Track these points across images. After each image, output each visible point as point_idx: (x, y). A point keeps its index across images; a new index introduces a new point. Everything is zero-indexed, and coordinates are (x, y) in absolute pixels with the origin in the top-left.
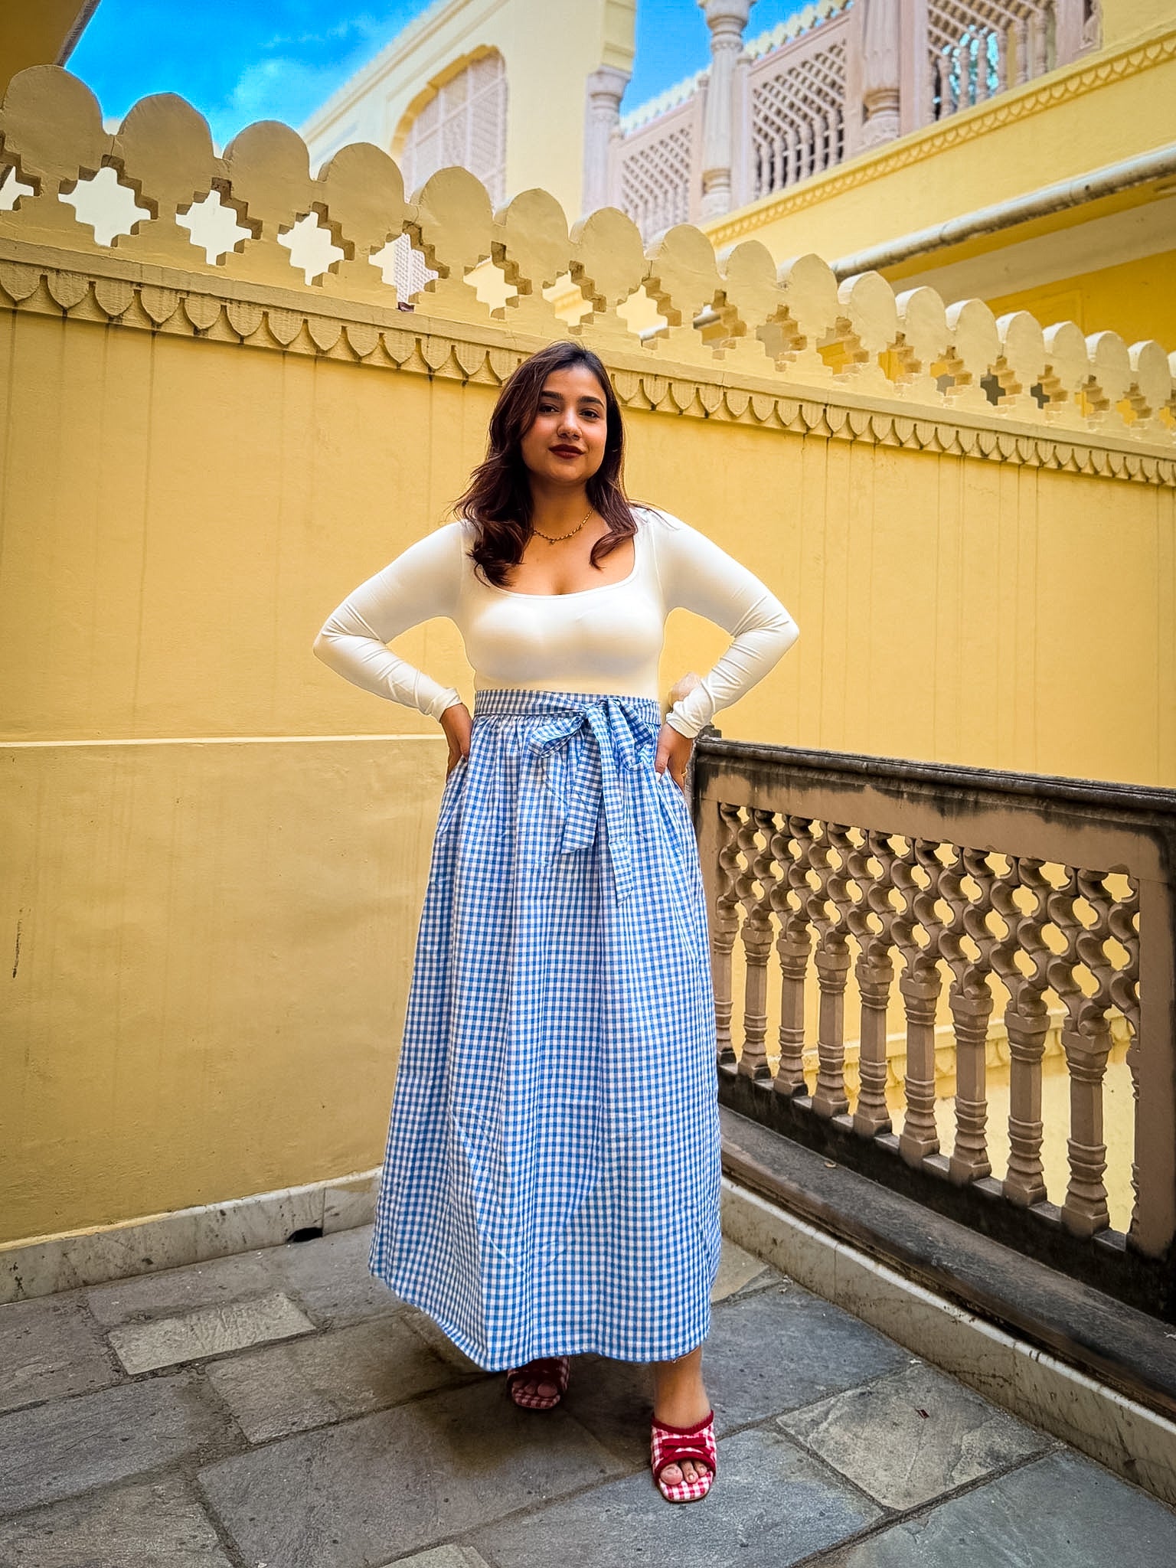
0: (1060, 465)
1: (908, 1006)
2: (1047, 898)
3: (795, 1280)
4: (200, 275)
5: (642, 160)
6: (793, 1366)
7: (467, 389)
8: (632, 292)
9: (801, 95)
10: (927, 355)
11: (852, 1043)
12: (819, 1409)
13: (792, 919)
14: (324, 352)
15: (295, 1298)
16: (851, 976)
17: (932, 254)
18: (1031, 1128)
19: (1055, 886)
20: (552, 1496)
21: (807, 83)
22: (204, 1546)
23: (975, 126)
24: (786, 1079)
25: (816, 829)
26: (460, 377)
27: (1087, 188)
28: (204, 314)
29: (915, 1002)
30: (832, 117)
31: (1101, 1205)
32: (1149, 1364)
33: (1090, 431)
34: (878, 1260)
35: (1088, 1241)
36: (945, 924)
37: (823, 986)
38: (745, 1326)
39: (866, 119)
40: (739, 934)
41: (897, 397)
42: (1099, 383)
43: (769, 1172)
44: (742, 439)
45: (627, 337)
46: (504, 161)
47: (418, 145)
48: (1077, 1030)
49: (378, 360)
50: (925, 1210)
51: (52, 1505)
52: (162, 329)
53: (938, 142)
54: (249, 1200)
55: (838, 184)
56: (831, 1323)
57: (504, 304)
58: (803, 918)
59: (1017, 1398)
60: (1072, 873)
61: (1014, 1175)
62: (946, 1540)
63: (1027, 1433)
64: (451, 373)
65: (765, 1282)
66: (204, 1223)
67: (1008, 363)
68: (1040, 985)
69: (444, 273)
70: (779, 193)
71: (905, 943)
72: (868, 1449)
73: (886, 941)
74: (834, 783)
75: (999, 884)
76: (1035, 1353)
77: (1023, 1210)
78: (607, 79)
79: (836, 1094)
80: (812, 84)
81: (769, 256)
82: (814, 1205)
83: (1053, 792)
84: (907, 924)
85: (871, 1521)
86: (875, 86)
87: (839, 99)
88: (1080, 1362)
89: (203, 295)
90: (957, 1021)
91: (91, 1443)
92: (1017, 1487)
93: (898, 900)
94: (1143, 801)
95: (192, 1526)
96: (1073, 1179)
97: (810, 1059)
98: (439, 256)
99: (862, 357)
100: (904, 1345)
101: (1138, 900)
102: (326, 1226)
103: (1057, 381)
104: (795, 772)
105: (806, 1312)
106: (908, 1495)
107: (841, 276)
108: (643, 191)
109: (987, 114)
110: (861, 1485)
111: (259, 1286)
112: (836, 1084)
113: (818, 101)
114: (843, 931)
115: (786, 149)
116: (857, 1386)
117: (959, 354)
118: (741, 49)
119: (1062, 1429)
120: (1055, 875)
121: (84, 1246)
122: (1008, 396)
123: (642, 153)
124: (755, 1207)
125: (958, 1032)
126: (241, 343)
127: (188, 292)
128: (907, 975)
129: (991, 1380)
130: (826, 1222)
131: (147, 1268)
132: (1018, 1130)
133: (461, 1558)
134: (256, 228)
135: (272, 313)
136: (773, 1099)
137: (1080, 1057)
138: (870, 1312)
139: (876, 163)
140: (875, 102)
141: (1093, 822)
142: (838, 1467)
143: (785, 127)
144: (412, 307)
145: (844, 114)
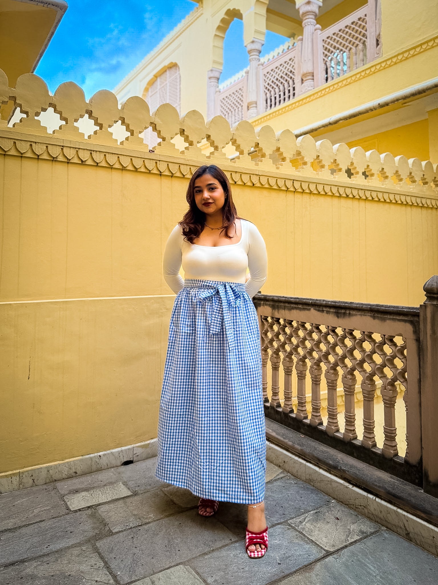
0: (373, 198)
1: (328, 382)
2: (374, 345)
3: (292, 475)
4: (83, 143)
5: (227, 99)
6: (292, 503)
7: (173, 178)
8: (227, 144)
9: (280, 76)
10: (327, 162)
11: (309, 395)
12: (302, 517)
13: (287, 354)
14: (125, 167)
15: (125, 484)
16: (308, 373)
17: (326, 128)
18: (371, 422)
19: (377, 341)
20: (214, 548)
21: (282, 71)
22: (99, 567)
23: (340, 84)
24: (286, 407)
25: (295, 324)
26: (170, 174)
27: (379, 104)
28: (85, 156)
29: (330, 381)
30: (291, 83)
31: (395, 448)
32: (413, 500)
33: (383, 187)
34: (320, 468)
35: (391, 460)
36: (340, 355)
37: (298, 376)
38: (275, 490)
39: (302, 83)
40: (269, 359)
41: (317, 177)
42: (385, 170)
43: (282, 439)
44: (265, 193)
45: (226, 159)
46: (180, 101)
47: (151, 96)
48: (386, 389)
49: (143, 170)
50: (335, 450)
51: (48, 554)
52: (71, 161)
53: (327, 90)
54: (108, 452)
55: (294, 105)
56: (304, 489)
57: (184, 149)
58: (291, 354)
59: (368, 513)
60: (383, 337)
61: (365, 438)
62: (347, 561)
63: (372, 524)
64: (167, 173)
65: (282, 475)
66: (94, 460)
67: (354, 164)
68: (373, 374)
69: (164, 139)
70: (274, 109)
71: (326, 361)
72: (319, 531)
73: (319, 361)
74: (300, 308)
75: (358, 341)
76: (374, 498)
77: (369, 450)
78: (214, 72)
79: (304, 412)
80: (284, 72)
81: (273, 130)
82: (297, 449)
83: (376, 309)
84: (326, 355)
85: (321, 555)
86: (305, 72)
87: (293, 77)
88: (390, 500)
89: (84, 149)
90: (344, 387)
91: (60, 534)
92: (369, 543)
93: (323, 347)
94: (407, 312)
95: (95, 560)
96: (385, 439)
97: (295, 401)
98: (162, 134)
99: (305, 163)
100: (330, 496)
101: (406, 345)
102: (134, 460)
103: (371, 170)
104: (287, 305)
105: (296, 485)
106: (333, 546)
107: (297, 136)
108: (227, 110)
109: (344, 80)
110: (317, 543)
111: (113, 480)
112: (304, 409)
113: (286, 77)
114: (305, 357)
115: (275, 94)
116: (314, 510)
117: (338, 161)
118: (259, 60)
119: (384, 523)
120: (377, 337)
121: (54, 468)
122: (355, 175)
123: (227, 97)
124: (277, 451)
125: (345, 391)
126: (97, 165)
127: (79, 148)
128: (327, 372)
129: (360, 507)
130: (301, 455)
131: (75, 475)
132: (366, 423)
133: (185, 569)
134: (101, 126)
135: (107, 155)
136: (282, 414)
137: (387, 398)
138: (318, 485)
139: (306, 98)
140: (305, 77)
141: (390, 319)
142: (309, 537)
143: (275, 86)
144: (154, 151)
145: (295, 81)
